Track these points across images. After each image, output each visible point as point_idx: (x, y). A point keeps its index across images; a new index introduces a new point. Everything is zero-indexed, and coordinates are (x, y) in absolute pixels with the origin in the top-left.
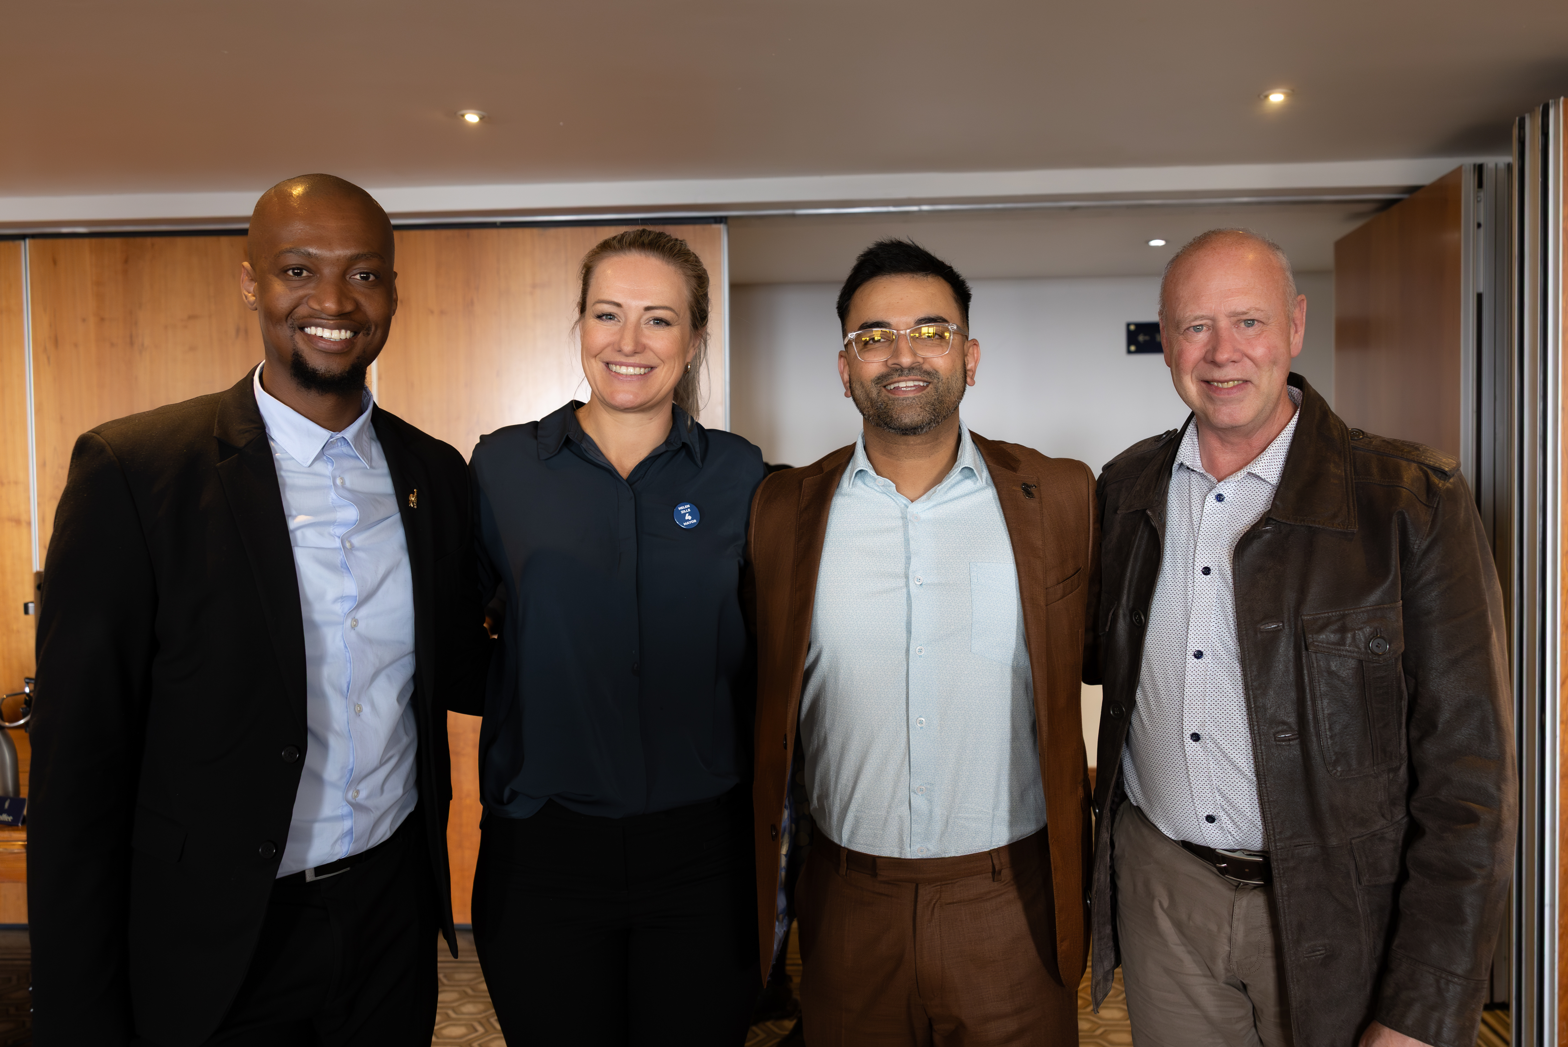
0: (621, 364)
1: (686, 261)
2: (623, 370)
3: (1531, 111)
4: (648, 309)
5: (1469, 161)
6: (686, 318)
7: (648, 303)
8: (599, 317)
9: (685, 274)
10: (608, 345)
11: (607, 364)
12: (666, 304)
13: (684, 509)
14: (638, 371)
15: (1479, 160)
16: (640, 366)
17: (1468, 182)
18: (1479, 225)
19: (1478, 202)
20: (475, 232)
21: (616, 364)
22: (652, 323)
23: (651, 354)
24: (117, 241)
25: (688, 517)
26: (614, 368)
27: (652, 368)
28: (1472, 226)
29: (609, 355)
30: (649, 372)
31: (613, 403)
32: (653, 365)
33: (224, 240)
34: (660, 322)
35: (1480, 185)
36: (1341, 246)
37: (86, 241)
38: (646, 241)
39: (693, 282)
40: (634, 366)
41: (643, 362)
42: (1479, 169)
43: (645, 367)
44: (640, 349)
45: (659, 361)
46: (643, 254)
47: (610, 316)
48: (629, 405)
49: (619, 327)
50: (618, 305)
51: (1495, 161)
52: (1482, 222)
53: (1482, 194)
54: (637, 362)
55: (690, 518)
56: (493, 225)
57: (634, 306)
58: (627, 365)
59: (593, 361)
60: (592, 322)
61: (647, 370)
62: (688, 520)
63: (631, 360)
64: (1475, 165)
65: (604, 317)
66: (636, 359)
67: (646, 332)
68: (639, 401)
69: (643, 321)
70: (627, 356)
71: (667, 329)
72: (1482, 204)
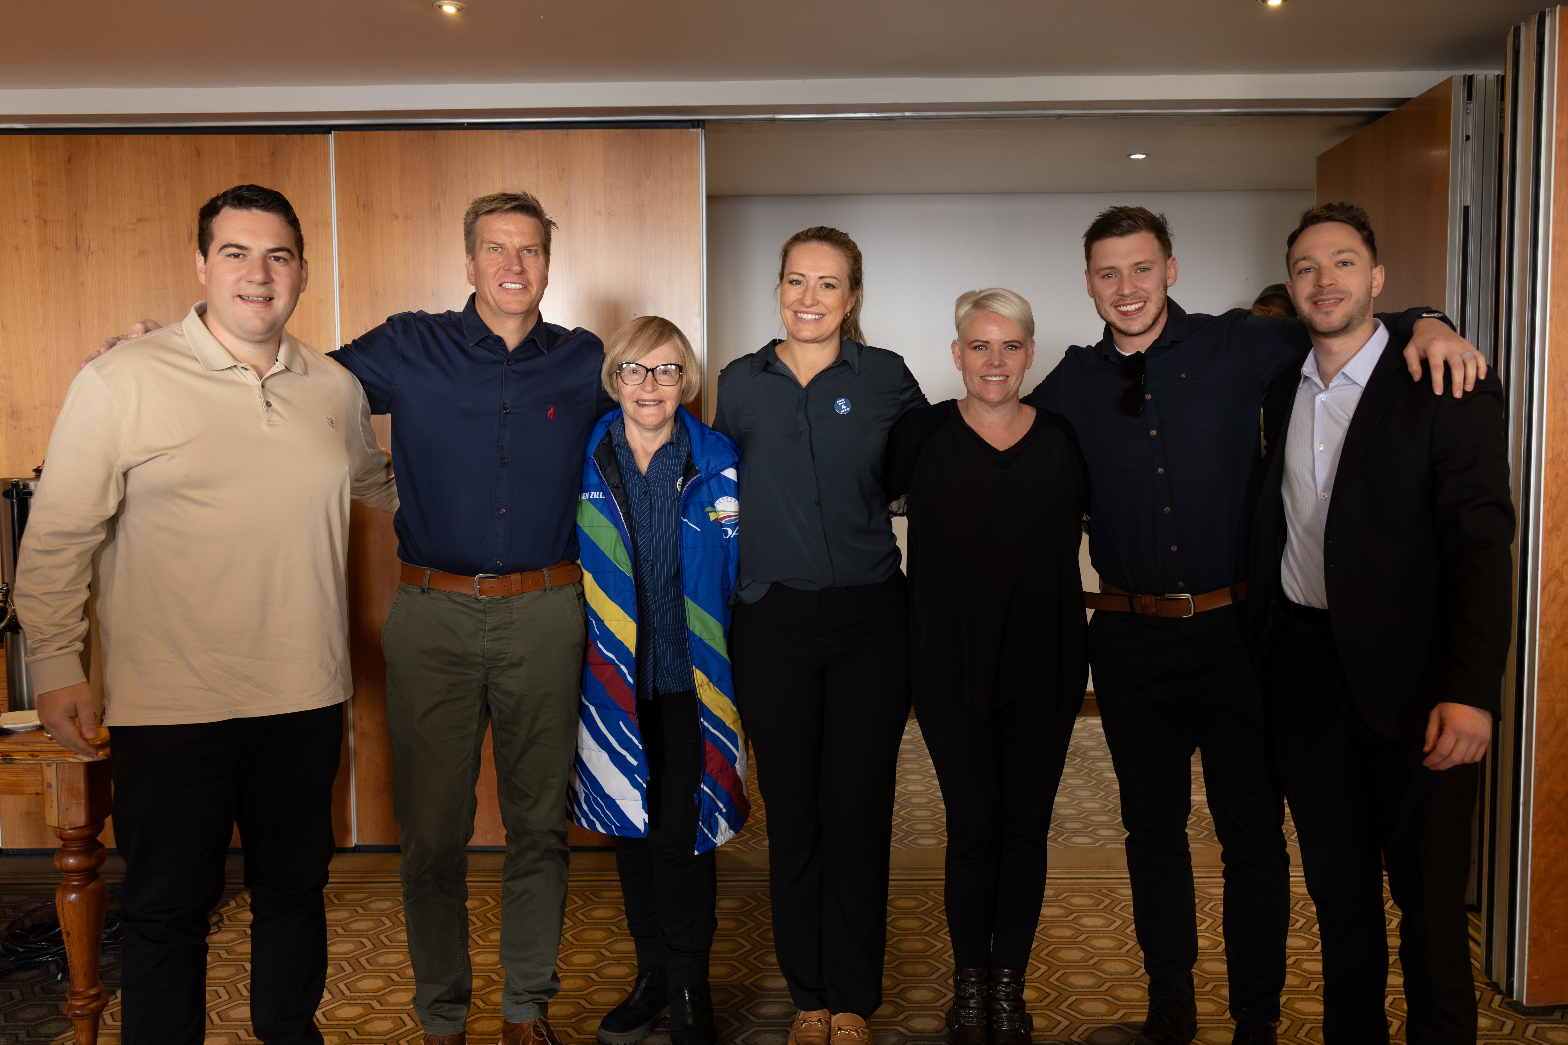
0: (804, 312)
1: (847, 247)
2: (805, 316)
3: (1527, 20)
4: (821, 278)
5: (1459, 73)
6: (846, 283)
7: (822, 275)
8: (791, 282)
9: (847, 256)
10: (796, 300)
11: (796, 312)
12: (833, 275)
13: (841, 402)
14: (814, 317)
15: (1469, 73)
16: (816, 314)
17: (1458, 93)
18: (1468, 138)
19: (1467, 114)
20: (441, 134)
21: (801, 312)
22: (824, 286)
23: (823, 306)
24: (60, 138)
25: (844, 407)
26: (800, 315)
27: (823, 315)
28: (1461, 138)
29: (796, 307)
30: (821, 318)
31: (798, 337)
32: (824, 313)
33: (175, 138)
34: (829, 286)
35: (1470, 97)
36: (1324, 161)
37: (26, 137)
38: (822, 235)
39: (851, 261)
40: (812, 313)
41: (818, 311)
42: (1469, 81)
43: (819, 314)
44: (816, 302)
45: (828, 311)
46: (819, 243)
47: (798, 282)
48: (808, 338)
49: (803, 289)
50: (803, 275)
51: (1485, 75)
52: (1470, 135)
53: (1471, 106)
54: (814, 311)
55: (845, 407)
56: (460, 126)
57: (813, 276)
58: (807, 313)
59: (787, 310)
60: (787, 286)
61: (820, 317)
62: (844, 409)
63: (810, 310)
64: (1465, 76)
65: (794, 283)
66: (813, 309)
67: (820, 292)
68: (814, 336)
69: (818, 285)
70: (807, 307)
71: (833, 291)
72: (1471, 115)
